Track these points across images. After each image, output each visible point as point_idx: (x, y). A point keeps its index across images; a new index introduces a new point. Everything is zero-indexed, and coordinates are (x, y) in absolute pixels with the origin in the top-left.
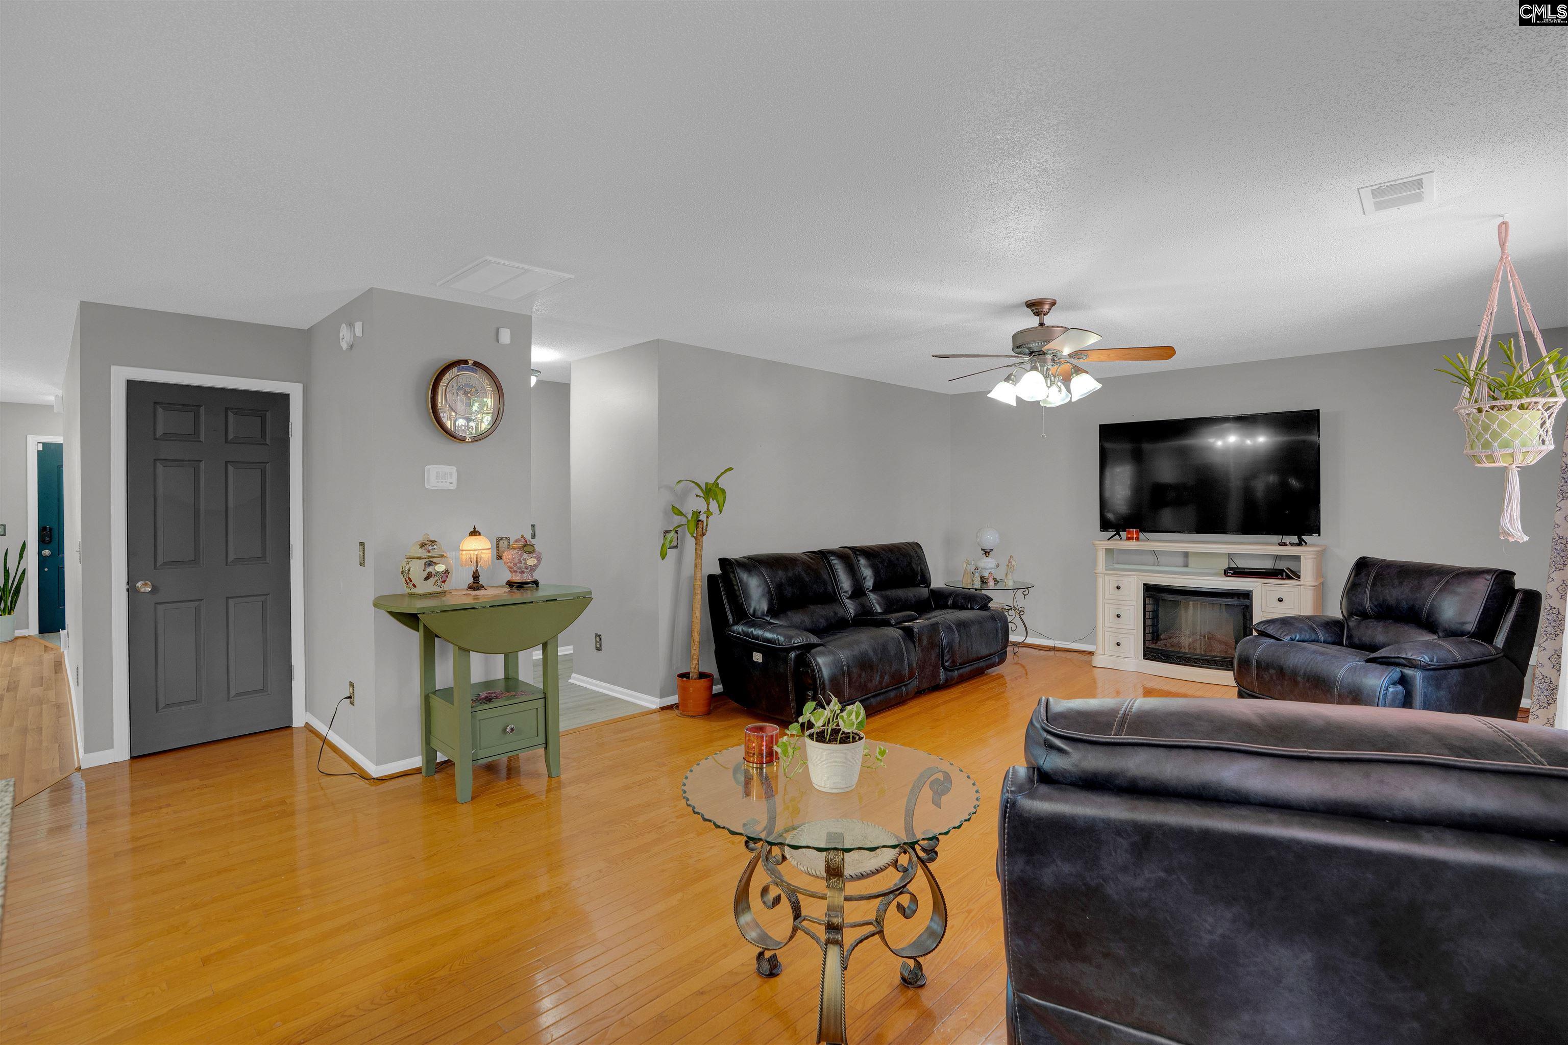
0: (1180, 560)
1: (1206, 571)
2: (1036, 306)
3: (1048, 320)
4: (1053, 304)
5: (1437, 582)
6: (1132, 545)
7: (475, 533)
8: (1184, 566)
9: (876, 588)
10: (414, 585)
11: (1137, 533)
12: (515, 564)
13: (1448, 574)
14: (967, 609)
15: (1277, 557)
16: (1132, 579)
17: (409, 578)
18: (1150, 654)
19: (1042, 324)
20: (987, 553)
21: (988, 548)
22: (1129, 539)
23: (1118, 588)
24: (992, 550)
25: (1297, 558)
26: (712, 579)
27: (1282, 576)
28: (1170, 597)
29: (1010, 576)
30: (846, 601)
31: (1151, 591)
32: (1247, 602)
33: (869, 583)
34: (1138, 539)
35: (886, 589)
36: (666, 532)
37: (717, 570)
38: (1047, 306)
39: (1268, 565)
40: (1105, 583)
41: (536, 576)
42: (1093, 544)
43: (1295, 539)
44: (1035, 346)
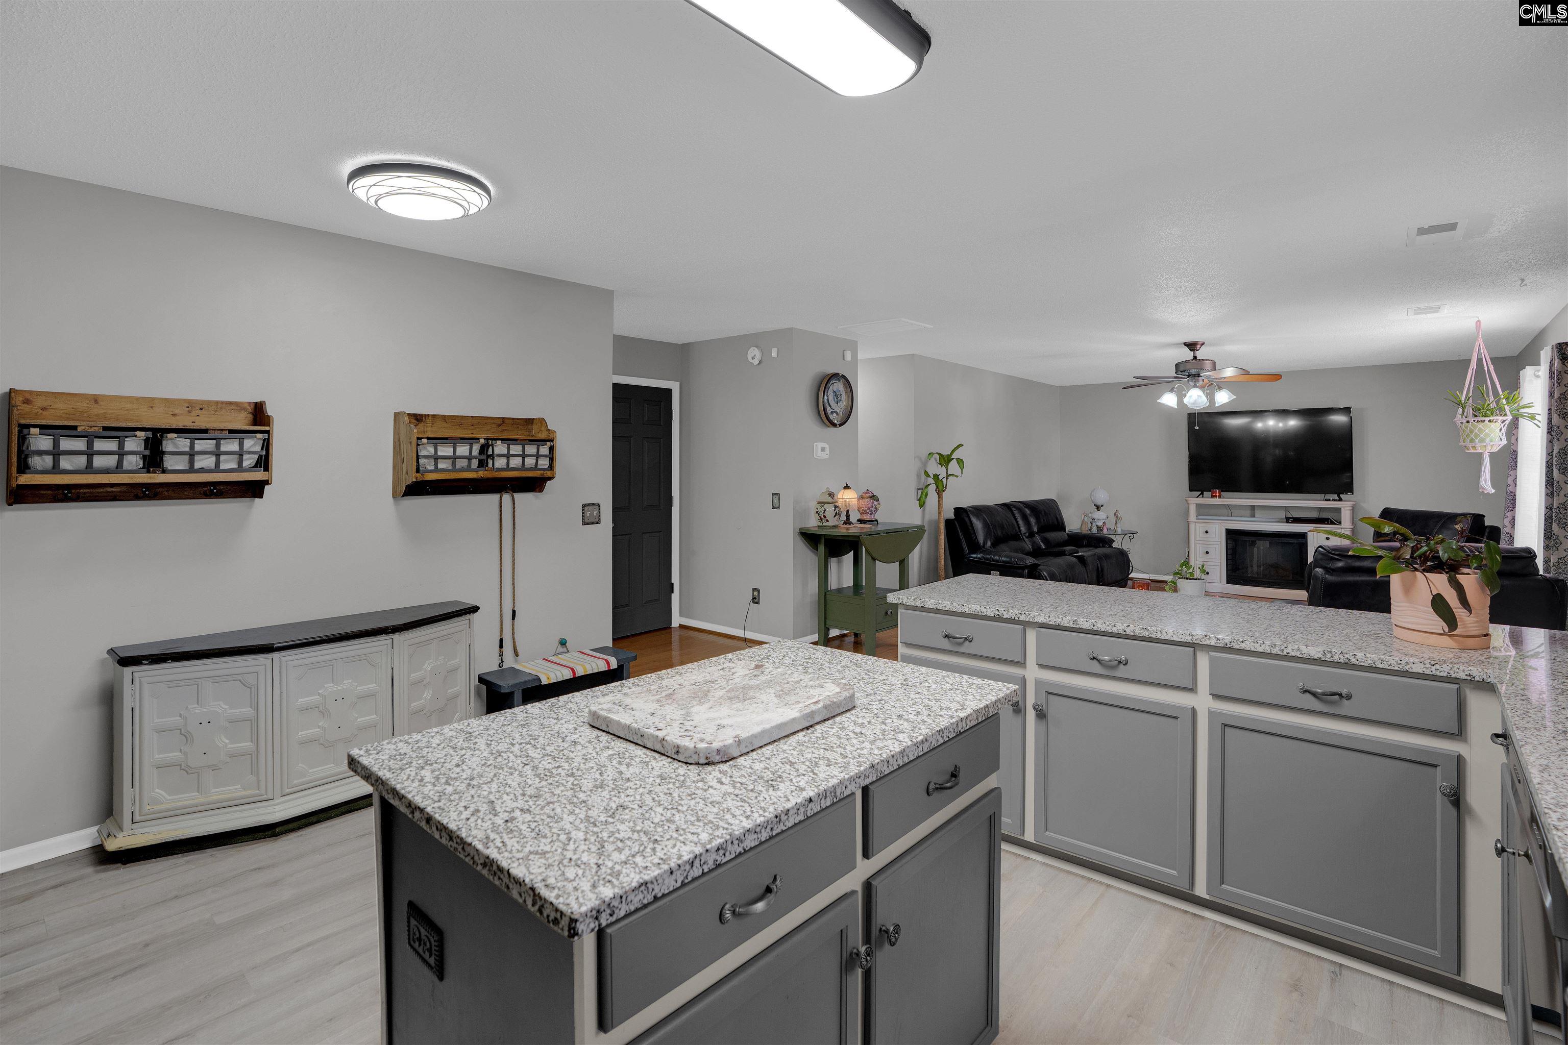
0: (1248, 512)
1: (1270, 520)
2: (1192, 346)
3: (1199, 355)
4: (1203, 344)
5: (1438, 522)
6: (1216, 501)
7: (847, 487)
8: (1251, 517)
9: (1039, 532)
10: (827, 521)
11: (1219, 493)
12: (869, 508)
13: (1444, 517)
14: (1100, 547)
15: (1321, 510)
16: (1217, 526)
17: (824, 516)
18: (1231, 580)
19: (1195, 358)
20: (1098, 508)
21: (1099, 503)
22: (1213, 497)
23: (1207, 532)
24: (1102, 506)
25: (1338, 510)
26: (948, 522)
27: (1328, 522)
28: (1247, 538)
29: (1119, 525)
30: (1026, 539)
31: (1230, 533)
32: (1303, 541)
33: (1035, 529)
34: (1220, 497)
35: (1044, 532)
36: (918, 489)
37: (951, 515)
38: (1199, 346)
39: (1314, 515)
40: (1197, 529)
41: (877, 516)
42: (1186, 500)
43: (1336, 497)
44: (1193, 371)
